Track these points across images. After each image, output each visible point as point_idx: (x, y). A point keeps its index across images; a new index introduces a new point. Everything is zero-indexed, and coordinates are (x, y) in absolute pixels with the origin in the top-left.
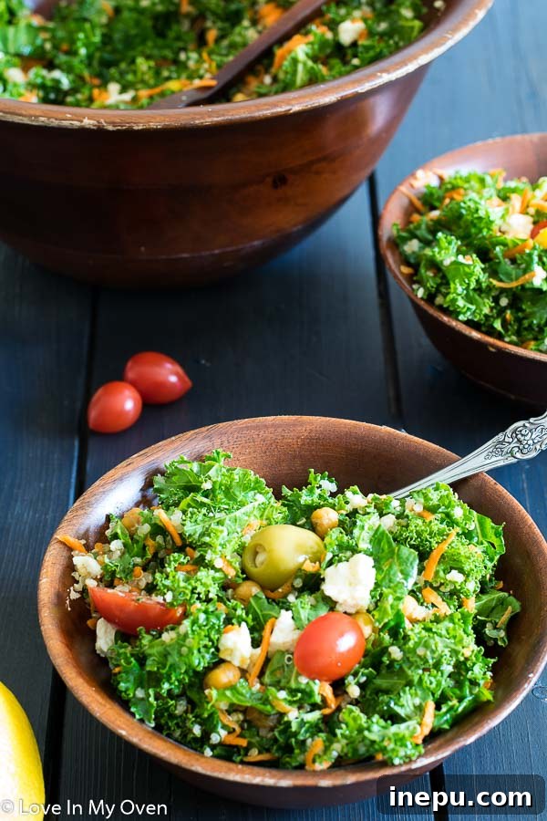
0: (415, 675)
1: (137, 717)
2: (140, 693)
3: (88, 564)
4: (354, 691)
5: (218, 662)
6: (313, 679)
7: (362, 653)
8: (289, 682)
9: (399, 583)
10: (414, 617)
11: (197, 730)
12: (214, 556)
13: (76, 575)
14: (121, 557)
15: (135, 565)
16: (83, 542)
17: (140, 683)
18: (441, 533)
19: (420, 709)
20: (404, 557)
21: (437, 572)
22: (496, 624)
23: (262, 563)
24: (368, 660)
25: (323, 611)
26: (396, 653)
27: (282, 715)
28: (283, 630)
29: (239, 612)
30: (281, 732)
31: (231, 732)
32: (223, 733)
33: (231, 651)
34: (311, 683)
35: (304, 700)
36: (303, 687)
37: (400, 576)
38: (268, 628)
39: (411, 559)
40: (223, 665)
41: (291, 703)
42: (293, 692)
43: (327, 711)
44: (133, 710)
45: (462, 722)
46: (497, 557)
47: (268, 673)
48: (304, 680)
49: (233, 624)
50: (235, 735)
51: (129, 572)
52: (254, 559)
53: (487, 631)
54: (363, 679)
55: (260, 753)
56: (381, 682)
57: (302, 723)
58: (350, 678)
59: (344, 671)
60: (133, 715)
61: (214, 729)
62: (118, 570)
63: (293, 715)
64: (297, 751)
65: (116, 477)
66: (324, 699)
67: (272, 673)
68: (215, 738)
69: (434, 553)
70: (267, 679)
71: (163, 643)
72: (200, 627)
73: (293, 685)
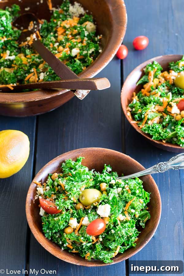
0: (117, 238)
1: (46, 237)
2: (48, 231)
3: (41, 190)
4: (101, 239)
5: (68, 226)
6: (91, 236)
7: (104, 230)
8: (85, 235)
9: (117, 213)
10: (120, 220)
11: (61, 243)
12: (71, 197)
13: (37, 192)
14: (49, 191)
15: (52, 194)
16: (41, 183)
17: (48, 228)
18: (131, 198)
19: (116, 247)
20: (119, 206)
21: (129, 208)
22: (143, 221)
23: (84, 200)
24: (106, 231)
25: (97, 217)
26: (113, 231)
27: (82, 243)
28: (85, 221)
29: (75, 214)
30: (81, 248)
31: (69, 244)
32: (67, 244)
33: (72, 224)
34: (90, 236)
35: (87, 240)
36: (88, 237)
37: (117, 211)
38: (82, 219)
39: (121, 207)
40: (69, 227)
41: (84, 241)
42: (85, 238)
43: (93, 243)
44: (45, 235)
45: (127, 252)
46: (147, 203)
47: (80, 231)
48: (88, 236)
49: (73, 217)
50: (70, 245)
51: (50, 196)
52: (82, 198)
53: (140, 224)
54: (104, 236)
55: (75, 250)
56: (109, 237)
57: (86, 246)
58: (100, 236)
59: (99, 234)
60: (45, 236)
61: (65, 243)
62: (47, 195)
63: (84, 243)
64: (84, 254)
65: (52, 163)
66: (93, 240)
67: (82, 231)
68: (65, 245)
69: (129, 203)
70: (80, 232)
71: (55, 220)
72: (63, 219)
73: (85, 236)
